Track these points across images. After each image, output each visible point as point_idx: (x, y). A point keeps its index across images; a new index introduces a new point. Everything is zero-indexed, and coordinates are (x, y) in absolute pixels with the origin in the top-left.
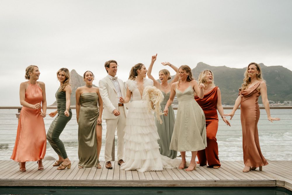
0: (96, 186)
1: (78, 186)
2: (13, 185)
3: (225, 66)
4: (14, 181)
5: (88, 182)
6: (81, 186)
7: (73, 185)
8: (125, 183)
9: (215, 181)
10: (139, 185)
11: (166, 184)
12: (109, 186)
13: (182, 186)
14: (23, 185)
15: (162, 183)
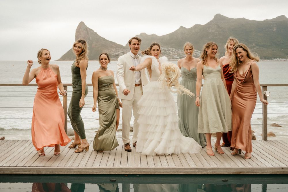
0: (159, 174)
1: (140, 174)
2: (72, 173)
3: (244, 18)
4: (72, 169)
5: (151, 170)
6: (143, 174)
7: (135, 173)
8: (188, 171)
9: (283, 168)
10: (204, 172)
11: (231, 171)
12: (173, 174)
13: (248, 174)
14: (82, 173)
15: (227, 170)
